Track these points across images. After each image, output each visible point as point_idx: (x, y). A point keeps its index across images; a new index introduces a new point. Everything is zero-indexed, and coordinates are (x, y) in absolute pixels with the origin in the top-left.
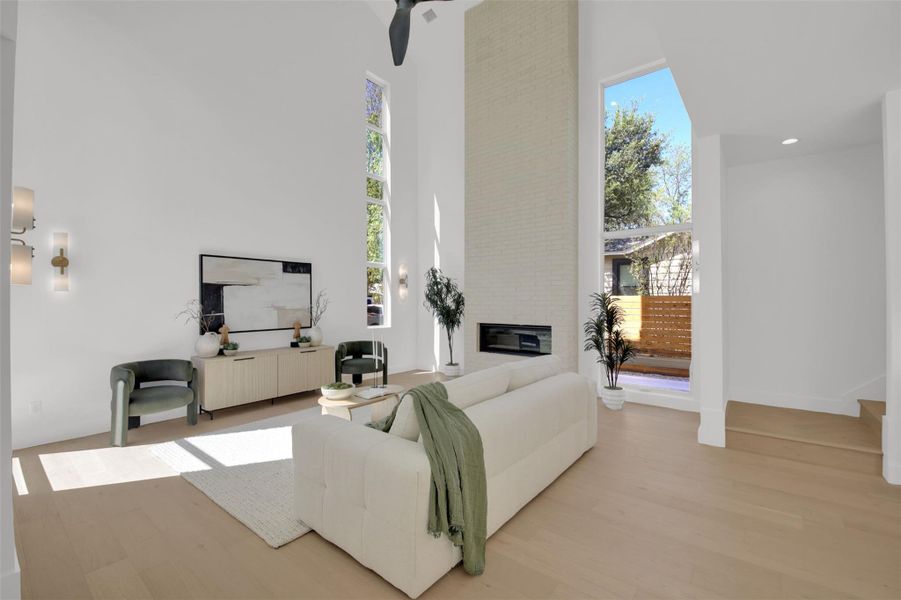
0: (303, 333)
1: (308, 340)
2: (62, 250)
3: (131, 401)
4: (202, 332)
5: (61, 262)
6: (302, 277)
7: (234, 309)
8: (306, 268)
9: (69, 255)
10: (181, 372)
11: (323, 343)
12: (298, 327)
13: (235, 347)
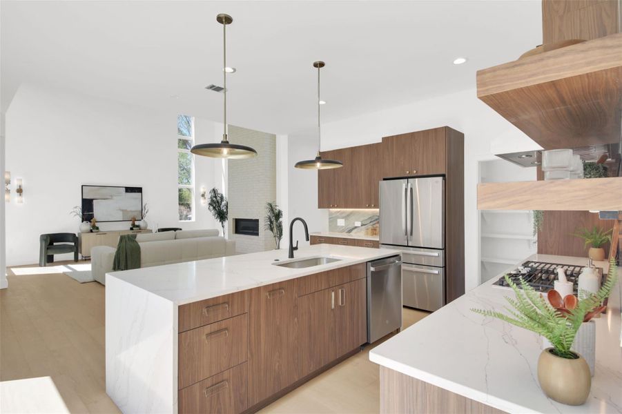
0: (137, 223)
1: (138, 226)
2: (20, 186)
3: (48, 249)
4: (83, 222)
5: (20, 191)
6: (137, 195)
7: (99, 211)
8: (139, 190)
9: (23, 188)
10: (71, 238)
11: (148, 228)
12: (134, 220)
13: (97, 228)
